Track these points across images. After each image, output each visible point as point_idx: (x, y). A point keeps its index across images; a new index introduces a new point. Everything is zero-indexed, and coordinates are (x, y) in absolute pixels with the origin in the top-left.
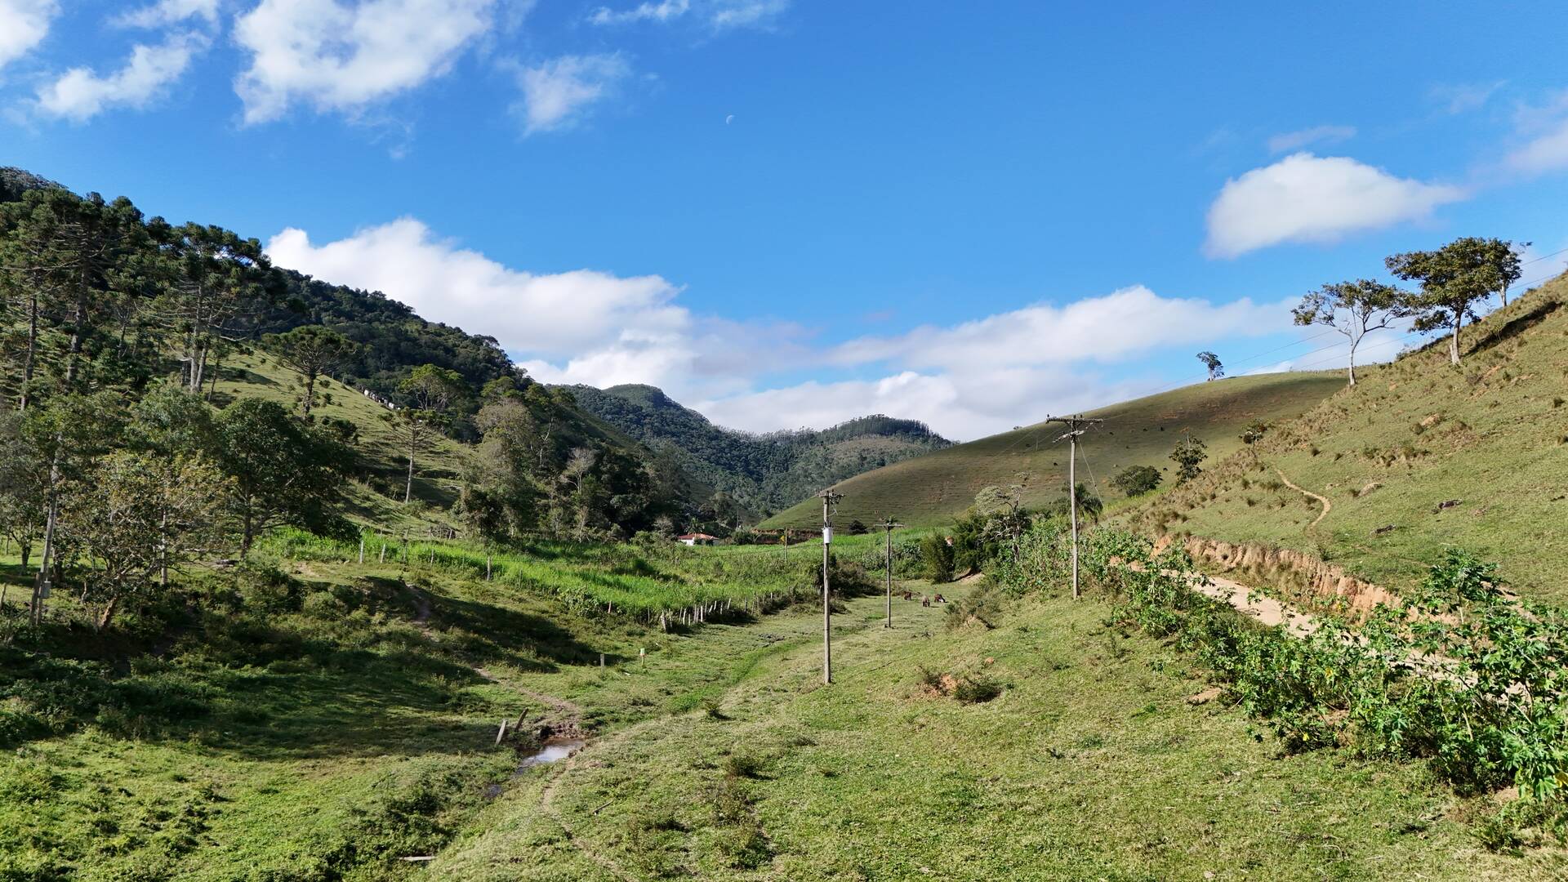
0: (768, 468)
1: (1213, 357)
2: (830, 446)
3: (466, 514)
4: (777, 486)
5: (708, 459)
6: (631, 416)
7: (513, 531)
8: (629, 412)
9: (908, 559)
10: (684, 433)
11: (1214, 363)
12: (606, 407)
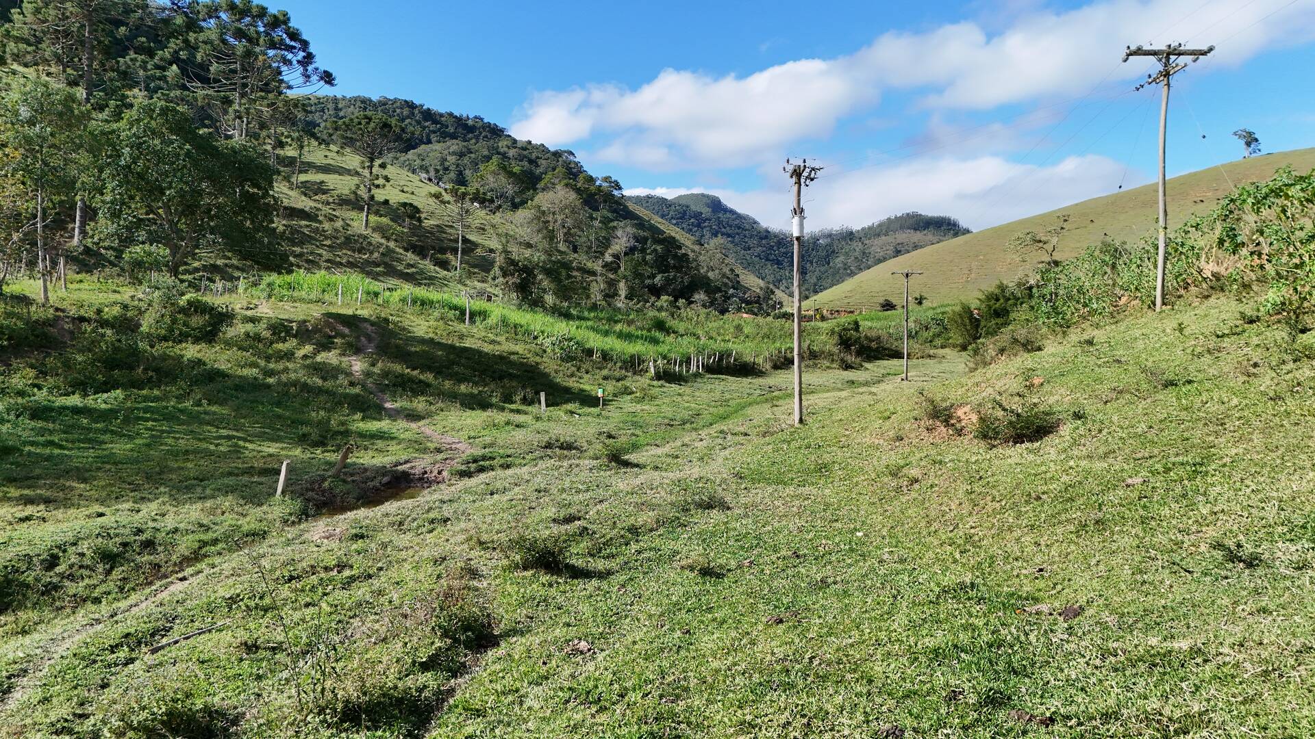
0: (811, 263)
1: (1250, 134)
2: (867, 242)
3: (501, 279)
4: (819, 278)
5: (759, 256)
6: (692, 220)
7: (549, 299)
8: (691, 217)
9: (935, 329)
10: (738, 234)
11: (1251, 140)
12: (671, 213)
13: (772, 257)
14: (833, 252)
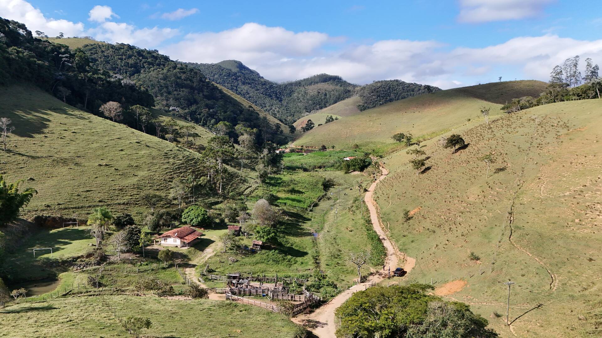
0: (284, 96)
2: (306, 87)
4: (287, 103)
8: (233, 75)
13: (268, 93)
14: (293, 91)
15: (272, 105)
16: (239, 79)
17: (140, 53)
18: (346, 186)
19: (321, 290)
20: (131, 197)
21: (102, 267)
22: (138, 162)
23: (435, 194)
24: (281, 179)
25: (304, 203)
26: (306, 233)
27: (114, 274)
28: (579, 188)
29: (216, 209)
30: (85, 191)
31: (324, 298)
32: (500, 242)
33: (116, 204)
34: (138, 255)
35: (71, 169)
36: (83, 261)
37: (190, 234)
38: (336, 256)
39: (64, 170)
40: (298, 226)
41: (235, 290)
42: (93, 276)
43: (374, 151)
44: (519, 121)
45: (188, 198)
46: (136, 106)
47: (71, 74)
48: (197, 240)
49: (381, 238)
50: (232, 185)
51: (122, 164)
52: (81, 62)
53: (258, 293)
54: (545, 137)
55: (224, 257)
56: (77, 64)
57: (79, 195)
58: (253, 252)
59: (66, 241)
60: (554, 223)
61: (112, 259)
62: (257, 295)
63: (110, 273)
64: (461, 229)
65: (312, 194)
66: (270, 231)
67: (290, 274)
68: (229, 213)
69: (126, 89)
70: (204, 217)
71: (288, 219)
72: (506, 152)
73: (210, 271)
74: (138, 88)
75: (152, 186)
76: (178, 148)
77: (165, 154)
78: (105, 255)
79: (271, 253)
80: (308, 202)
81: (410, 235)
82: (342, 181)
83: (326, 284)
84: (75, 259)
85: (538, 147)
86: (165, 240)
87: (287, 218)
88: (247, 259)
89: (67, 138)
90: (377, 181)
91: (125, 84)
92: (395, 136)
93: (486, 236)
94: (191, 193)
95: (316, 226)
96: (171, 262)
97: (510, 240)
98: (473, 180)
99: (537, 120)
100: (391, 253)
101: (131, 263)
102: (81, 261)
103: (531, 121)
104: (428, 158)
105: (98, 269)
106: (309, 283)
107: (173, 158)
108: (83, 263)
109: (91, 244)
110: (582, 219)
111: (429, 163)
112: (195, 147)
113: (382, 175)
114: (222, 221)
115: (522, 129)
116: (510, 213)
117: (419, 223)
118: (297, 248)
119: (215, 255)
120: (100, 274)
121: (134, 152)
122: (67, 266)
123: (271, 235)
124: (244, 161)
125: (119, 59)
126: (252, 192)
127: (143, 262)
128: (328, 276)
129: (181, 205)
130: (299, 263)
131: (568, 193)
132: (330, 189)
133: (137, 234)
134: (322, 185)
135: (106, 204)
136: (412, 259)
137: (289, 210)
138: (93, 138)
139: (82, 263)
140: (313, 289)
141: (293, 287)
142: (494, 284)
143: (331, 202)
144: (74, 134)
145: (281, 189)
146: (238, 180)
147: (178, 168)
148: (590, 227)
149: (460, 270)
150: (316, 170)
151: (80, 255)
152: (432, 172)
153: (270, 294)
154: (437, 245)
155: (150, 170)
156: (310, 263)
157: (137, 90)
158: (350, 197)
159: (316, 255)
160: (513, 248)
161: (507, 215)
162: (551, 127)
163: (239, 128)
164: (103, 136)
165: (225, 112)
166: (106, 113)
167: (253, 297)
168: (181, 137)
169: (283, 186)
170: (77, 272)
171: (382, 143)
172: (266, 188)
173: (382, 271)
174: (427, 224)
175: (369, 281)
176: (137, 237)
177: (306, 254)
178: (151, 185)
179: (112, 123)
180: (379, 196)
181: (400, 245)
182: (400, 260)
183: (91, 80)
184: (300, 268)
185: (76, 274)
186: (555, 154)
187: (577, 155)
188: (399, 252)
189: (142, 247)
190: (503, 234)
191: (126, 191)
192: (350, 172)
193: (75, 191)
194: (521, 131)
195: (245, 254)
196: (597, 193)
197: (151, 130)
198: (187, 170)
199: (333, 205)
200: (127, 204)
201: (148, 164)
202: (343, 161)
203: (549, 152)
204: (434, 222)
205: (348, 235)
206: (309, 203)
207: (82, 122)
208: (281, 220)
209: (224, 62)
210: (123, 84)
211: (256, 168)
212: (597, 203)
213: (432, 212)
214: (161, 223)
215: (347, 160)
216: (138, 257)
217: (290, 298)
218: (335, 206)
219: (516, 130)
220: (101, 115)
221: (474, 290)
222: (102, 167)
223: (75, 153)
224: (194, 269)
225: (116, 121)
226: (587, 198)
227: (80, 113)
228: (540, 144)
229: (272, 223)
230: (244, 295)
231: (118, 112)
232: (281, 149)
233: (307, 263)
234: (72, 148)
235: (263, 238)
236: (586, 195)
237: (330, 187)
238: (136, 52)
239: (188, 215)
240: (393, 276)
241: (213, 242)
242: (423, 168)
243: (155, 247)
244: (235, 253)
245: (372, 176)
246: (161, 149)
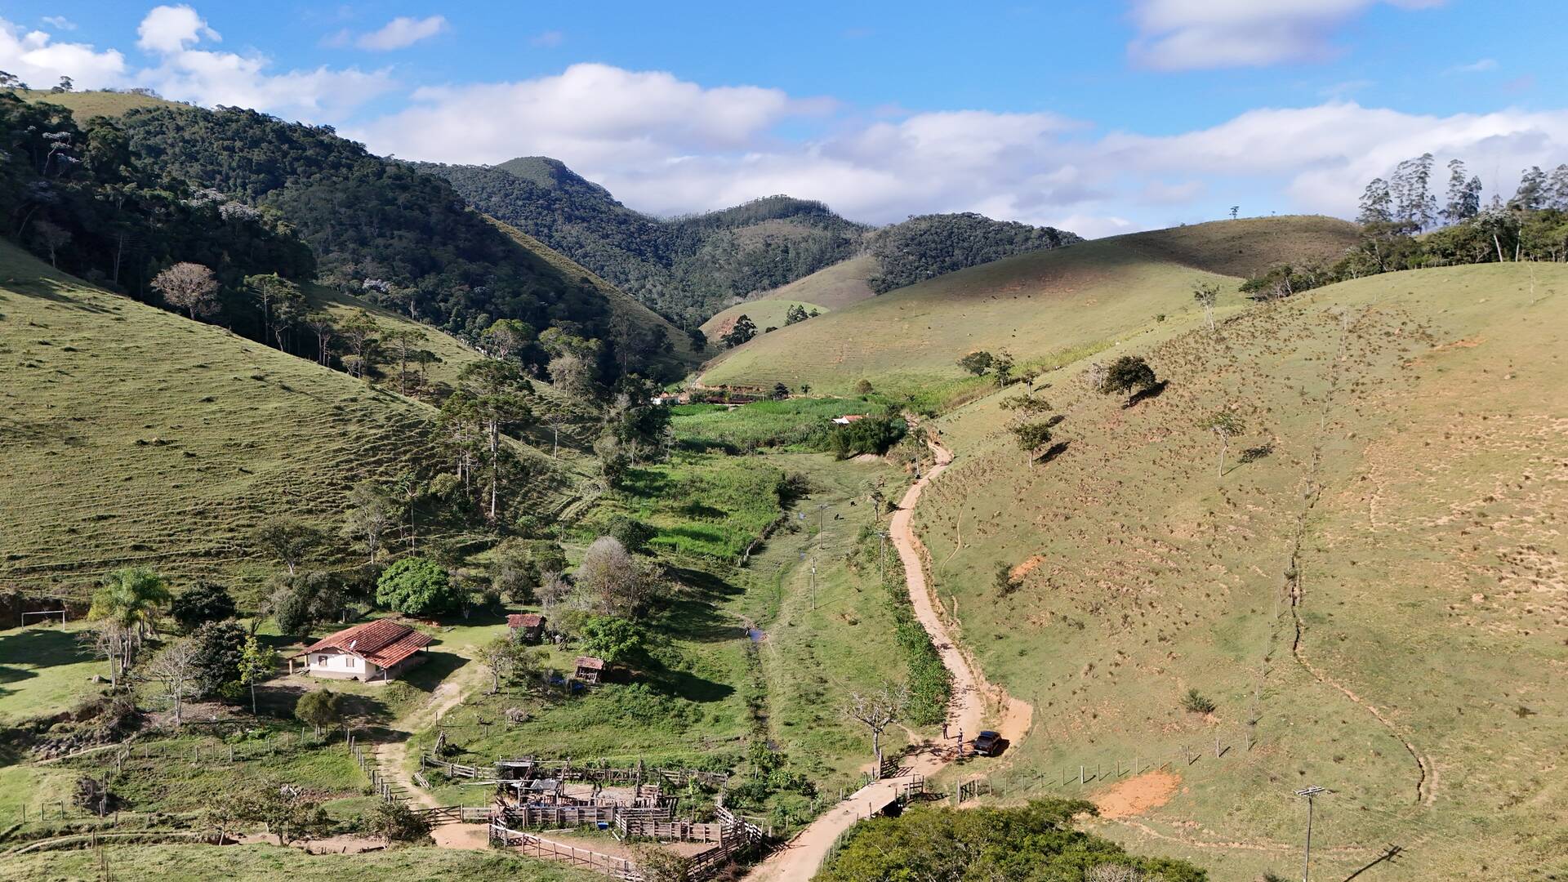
0: (676, 252)
2: (735, 229)
4: (686, 273)
6: (541, 202)
8: (539, 198)
10: (594, 218)
12: (516, 192)
13: (634, 246)
14: (699, 240)
15: (645, 277)
16: (557, 206)
17: (286, 135)
18: (839, 494)
19: (771, 803)
20: (230, 535)
21: (123, 748)
22: (256, 432)
23: (1080, 520)
24: (663, 476)
25: (726, 543)
26: (730, 629)
27: (160, 767)
28: (1473, 504)
29: (477, 566)
30: (94, 519)
31: (776, 828)
32: (1267, 660)
33: (183, 554)
34: (236, 709)
35: (54, 454)
36: (67, 731)
37: (396, 641)
38: (813, 696)
39: (35, 457)
40: (708, 612)
41: (517, 812)
42: (97, 775)
43: (912, 398)
44: (1297, 322)
45: (396, 534)
46: (261, 276)
47: (74, 186)
48: (417, 659)
49: (936, 642)
50: (525, 494)
51: (208, 440)
52: (105, 154)
53: (586, 819)
54: (1370, 365)
55: (492, 707)
56: (93, 159)
57: (73, 531)
58: (578, 690)
59: (26, 667)
60: (1414, 605)
61: (158, 721)
62: (582, 828)
63: (150, 765)
64: (1155, 622)
65: (749, 517)
66: (625, 630)
67: (683, 755)
68: (512, 579)
69: (234, 228)
70: (439, 590)
71: (680, 591)
72: (1267, 404)
73: (451, 752)
74: (267, 228)
75: (294, 503)
76: (373, 394)
77: (335, 411)
78: (137, 709)
79: (629, 691)
80: (737, 540)
81: (1015, 636)
82: (828, 482)
83: (783, 784)
84: (43, 725)
85: (1353, 391)
86: (320, 660)
87: (677, 587)
88: (558, 714)
89: (47, 365)
90: (923, 482)
91: (231, 216)
92: (968, 358)
93: (1227, 641)
94: (407, 521)
95: (757, 609)
96: (337, 725)
97: (1295, 655)
98: (1182, 481)
99: (1345, 319)
100: (963, 685)
101: (216, 733)
102: (63, 730)
103: (1329, 321)
104: (1057, 420)
105: (113, 754)
106: (735, 783)
107: (359, 421)
108: (68, 735)
109: (96, 678)
110: (1489, 594)
111: (1059, 433)
112: (425, 388)
113: (935, 464)
114: (493, 600)
115: (1307, 341)
116: (1292, 577)
117: (1040, 599)
118: (702, 676)
119: (467, 703)
120: (118, 771)
121: (247, 404)
122: (19, 745)
123: (629, 643)
124: (563, 427)
125: (226, 149)
126: (583, 515)
127: (251, 727)
128: (791, 757)
129: (375, 555)
130: (708, 719)
131: (1444, 520)
132: (797, 502)
133: (233, 648)
134: (775, 493)
135: (153, 554)
136: (1021, 703)
137: (685, 563)
138: (125, 364)
139: (65, 736)
140: (746, 803)
141: (689, 797)
142: (1259, 785)
143: (799, 540)
144: (71, 353)
145: (662, 503)
146: (543, 480)
147: (372, 448)
148: (1515, 615)
149: (1160, 740)
150: (759, 449)
151: (58, 712)
152: (1069, 459)
153: (621, 823)
154: (1091, 666)
155: (289, 456)
156: (739, 719)
157: (267, 233)
158: (851, 525)
159: (755, 693)
160: (1306, 678)
161: (1285, 580)
162: (1383, 337)
163: (549, 337)
164: (155, 360)
165: (516, 294)
166: (172, 297)
167: (571, 830)
168: (387, 363)
169: (668, 494)
170: (48, 765)
171: (934, 379)
172: (620, 503)
173: (939, 740)
174: (1060, 603)
175: (905, 771)
176: (234, 656)
177: (729, 691)
178: (290, 497)
179: (187, 322)
180: (930, 524)
181: (989, 664)
182: (990, 706)
183: (132, 203)
184: (711, 734)
185: (43, 770)
186: (1402, 411)
187: (1461, 414)
188: (987, 685)
189: (247, 684)
190: (1275, 637)
191: (216, 517)
192: (850, 455)
193: (64, 519)
194: (1305, 347)
195: (553, 699)
196: (1525, 518)
197: (302, 343)
198: (399, 454)
199: (806, 549)
200: (218, 554)
201: (286, 438)
202: (832, 427)
203: (1384, 404)
204: (1080, 597)
205: (845, 635)
206: (741, 543)
207: (95, 319)
208: (660, 593)
209: (517, 162)
210: (224, 216)
211: (596, 446)
212: (1528, 548)
213: (1074, 569)
214: (312, 609)
215: (841, 425)
216: (236, 714)
217: (678, 834)
218: (811, 550)
219: (1291, 346)
220: (155, 299)
221: (1204, 802)
222: (146, 448)
223: (68, 407)
224: (402, 746)
225: (198, 318)
226: (1498, 534)
227: (90, 295)
228: (1357, 384)
229: (636, 603)
230: (546, 825)
231: (207, 293)
232: (666, 395)
233: (731, 719)
234: (62, 394)
235: (607, 648)
236: (1496, 525)
237: (797, 497)
238: (273, 131)
239: (392, 584)
240: (972, 756)
241: (462, 662)
242: (1047, 446)
243: (293, 680)
244: (524, 695)
245: (909, 466)
246: (325, 397)
